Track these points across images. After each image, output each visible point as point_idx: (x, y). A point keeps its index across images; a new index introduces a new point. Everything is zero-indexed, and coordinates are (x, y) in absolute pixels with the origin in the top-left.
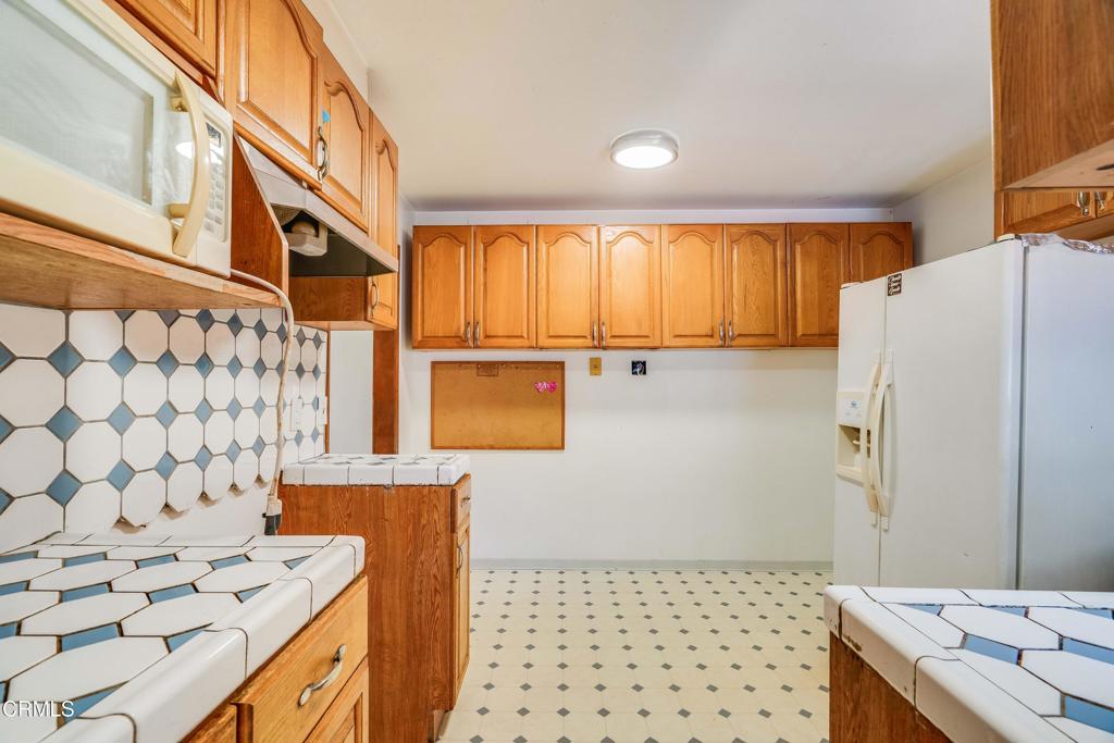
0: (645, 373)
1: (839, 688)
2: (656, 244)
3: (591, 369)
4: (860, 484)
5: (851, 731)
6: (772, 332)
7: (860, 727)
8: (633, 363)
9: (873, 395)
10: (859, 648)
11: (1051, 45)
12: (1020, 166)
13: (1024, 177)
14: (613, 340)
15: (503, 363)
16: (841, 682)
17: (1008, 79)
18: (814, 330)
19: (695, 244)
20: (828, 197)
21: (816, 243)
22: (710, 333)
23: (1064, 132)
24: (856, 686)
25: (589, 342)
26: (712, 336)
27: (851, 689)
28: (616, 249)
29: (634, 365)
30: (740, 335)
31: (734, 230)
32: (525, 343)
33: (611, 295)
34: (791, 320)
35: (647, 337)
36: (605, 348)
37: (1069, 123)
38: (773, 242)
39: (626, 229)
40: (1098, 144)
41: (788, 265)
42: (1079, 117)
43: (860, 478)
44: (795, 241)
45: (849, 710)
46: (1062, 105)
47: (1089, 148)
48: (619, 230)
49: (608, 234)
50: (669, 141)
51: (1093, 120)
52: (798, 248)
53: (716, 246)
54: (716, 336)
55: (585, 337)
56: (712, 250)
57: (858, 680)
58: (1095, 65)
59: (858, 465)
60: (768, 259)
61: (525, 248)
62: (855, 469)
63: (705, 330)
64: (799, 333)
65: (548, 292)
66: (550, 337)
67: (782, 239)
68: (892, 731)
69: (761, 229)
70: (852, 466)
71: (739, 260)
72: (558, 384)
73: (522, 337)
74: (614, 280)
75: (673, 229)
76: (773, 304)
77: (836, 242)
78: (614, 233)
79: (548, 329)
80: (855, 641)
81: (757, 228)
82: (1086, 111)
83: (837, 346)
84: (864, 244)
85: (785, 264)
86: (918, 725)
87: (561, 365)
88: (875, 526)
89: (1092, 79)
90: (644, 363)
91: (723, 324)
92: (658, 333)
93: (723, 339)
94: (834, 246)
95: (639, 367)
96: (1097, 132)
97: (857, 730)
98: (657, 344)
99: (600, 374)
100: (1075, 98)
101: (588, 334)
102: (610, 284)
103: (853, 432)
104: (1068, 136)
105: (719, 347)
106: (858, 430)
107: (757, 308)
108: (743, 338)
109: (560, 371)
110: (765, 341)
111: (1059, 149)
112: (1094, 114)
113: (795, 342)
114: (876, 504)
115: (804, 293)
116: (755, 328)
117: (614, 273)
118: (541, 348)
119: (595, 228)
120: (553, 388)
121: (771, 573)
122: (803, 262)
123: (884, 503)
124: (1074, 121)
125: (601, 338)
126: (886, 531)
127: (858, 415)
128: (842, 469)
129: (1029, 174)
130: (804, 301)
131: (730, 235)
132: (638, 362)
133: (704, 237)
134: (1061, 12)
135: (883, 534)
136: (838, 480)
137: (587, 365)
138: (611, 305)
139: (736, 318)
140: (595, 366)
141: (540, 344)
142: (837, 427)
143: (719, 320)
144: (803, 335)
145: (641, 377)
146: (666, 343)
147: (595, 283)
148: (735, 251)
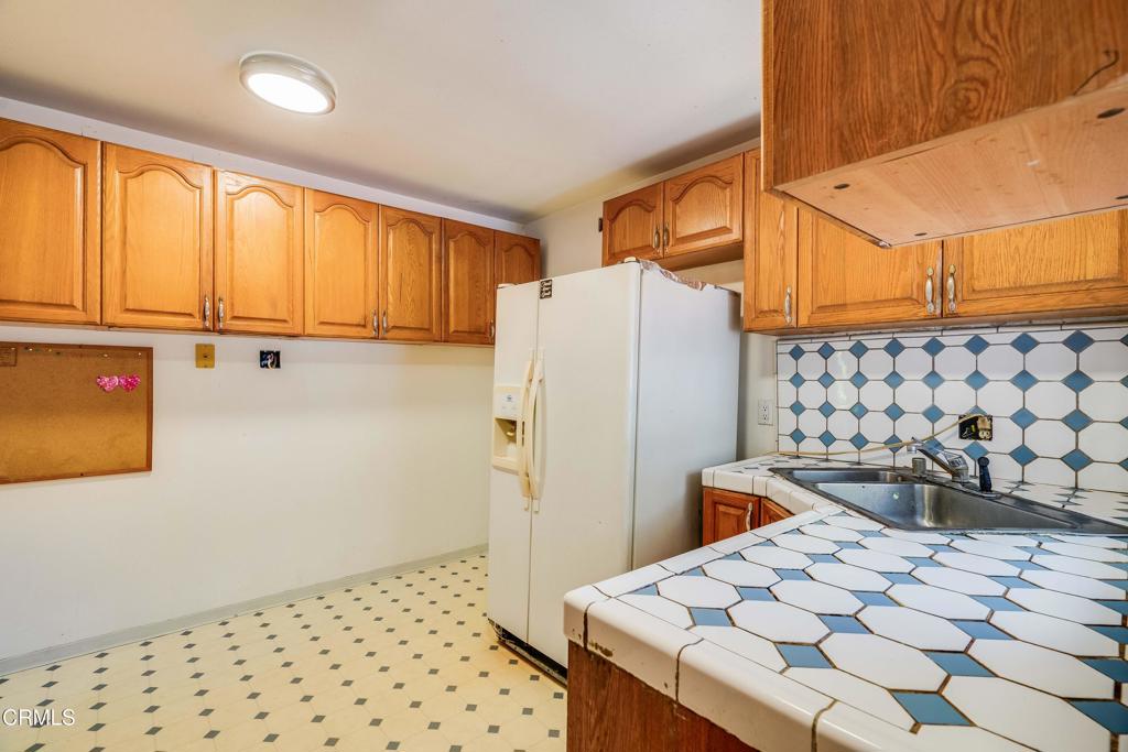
0: (278, 366)
1: (580, 698)
2: (298, 208)
3: (197, 359)
4: (516, 473)
5: (594, 741)
6: (426, 327)
7: (606, 734)
8: (262, 353)
9: (528, 390)
10: (608, 653)
11: (825, 58)
12: (792, 168)
13: (796, 179)
14: (234, 322)
15: (27, 346)
16: (583, 693)
17: (782, 84)
18: (464, 327)
19: (345, 220)
20: (477, 202)
21: (467, 242)
22: (363, 323)
23: (836, 143)
24: (603, 693)
25: (197, 322)
26: (364, 326)
27: (595, 699)
28: (240, 205)
29: (264, 355)
30: (394, 327)
31: (390, 213)
32: (79, 316)
33: (232, 263)
34: (444, 315)
35: (285, 321)
36: (222, 332)
37: (842, 135)
38: (429, 234)
39: (256, 182)
40: (868, 157)
41: (443, 259)
42: (851, 131)
43: (514, 468)
44: (449, 238)
45: (593, 721)
46: (836, 117)
47: (860, 160)
48: (245, 181)
49: (227, 182)
50: (322, 82)
51: (865, 136)
52: (452, 244)
53: (371, 227)
54: (370, 326)
55: (190, 315)
56: (366, 230)
57: (604, 686)
58: (868, 84)
59: (512, 455)
60: (424, 250)
61: (79, 172)
62: (509, 458)
63: (357, 319)
64: (452, 330)
65: (124, 243)
66: (128, 310)
67: (437, 232)
68: (645, 730)
69: (418, 218)
70: (505, 456)
71: (394, 247)
72: (141, 380)
73: (72, 306)
74: (238, 244)
75: (319, 196)
76: (427, 298)
77: (484, 246)
78: (237, 182)
79: (124, 298)
80: (604, 647)
81: (414, 216)
82: (858, 127)
83: (494, 344)
84: (506, 251)
85: (439, 259)
86: (677, 717)
87: (148, 353)
88: (526, 510)
89: (864, 96)
90: (277, 354)
91: (377, 313)
92: (298, 315)
93: (378, 331)
94: (482, 249)
95: (270, 359)
96: (867, 145)
97: (602, 739)
98: (298, 330)
99: (213, 366)
100: (848, 113)
101: (195, 310)
102: (232, 249)
103: (509, 425)
104: (840, 146)
105: (374, 338)
106: (514, 423)
107: (413, 300)
108: (396, 331)
109: (145, 361)
110: (420, 334)
111: (831, 157)
112: (866, 130)
113: (448, 339)
114: (529, 489)
115: (456, 291)
116: (410, 321)
117: (237, 235)
118: (111, 326)
119: (208, 171)
120: (130, 385)
121: (421, 572)
122: (456, 260)
123: (535, 487)
124: (846, 133)
125: (216, 317)
126: (537, 512)
127: (514, 408)
128: (496, 460)
129: (801, 177)
130: (457, 297)
131: (386, 218)
132: (269, 353)
133: (357, 213)
134: (837, 31)
135: (534, 516)
136: (493, 471)
137: (192, 352)
138: (232, 279)
139: (391, 309)
140: (205, 356)
141: (109, 319)
142: (494, 421)
143: (372, 309)
144: (455, 332)
145: (272, 371)
146: (309, 330)
147: (207, 244)
148: (391, 237)
